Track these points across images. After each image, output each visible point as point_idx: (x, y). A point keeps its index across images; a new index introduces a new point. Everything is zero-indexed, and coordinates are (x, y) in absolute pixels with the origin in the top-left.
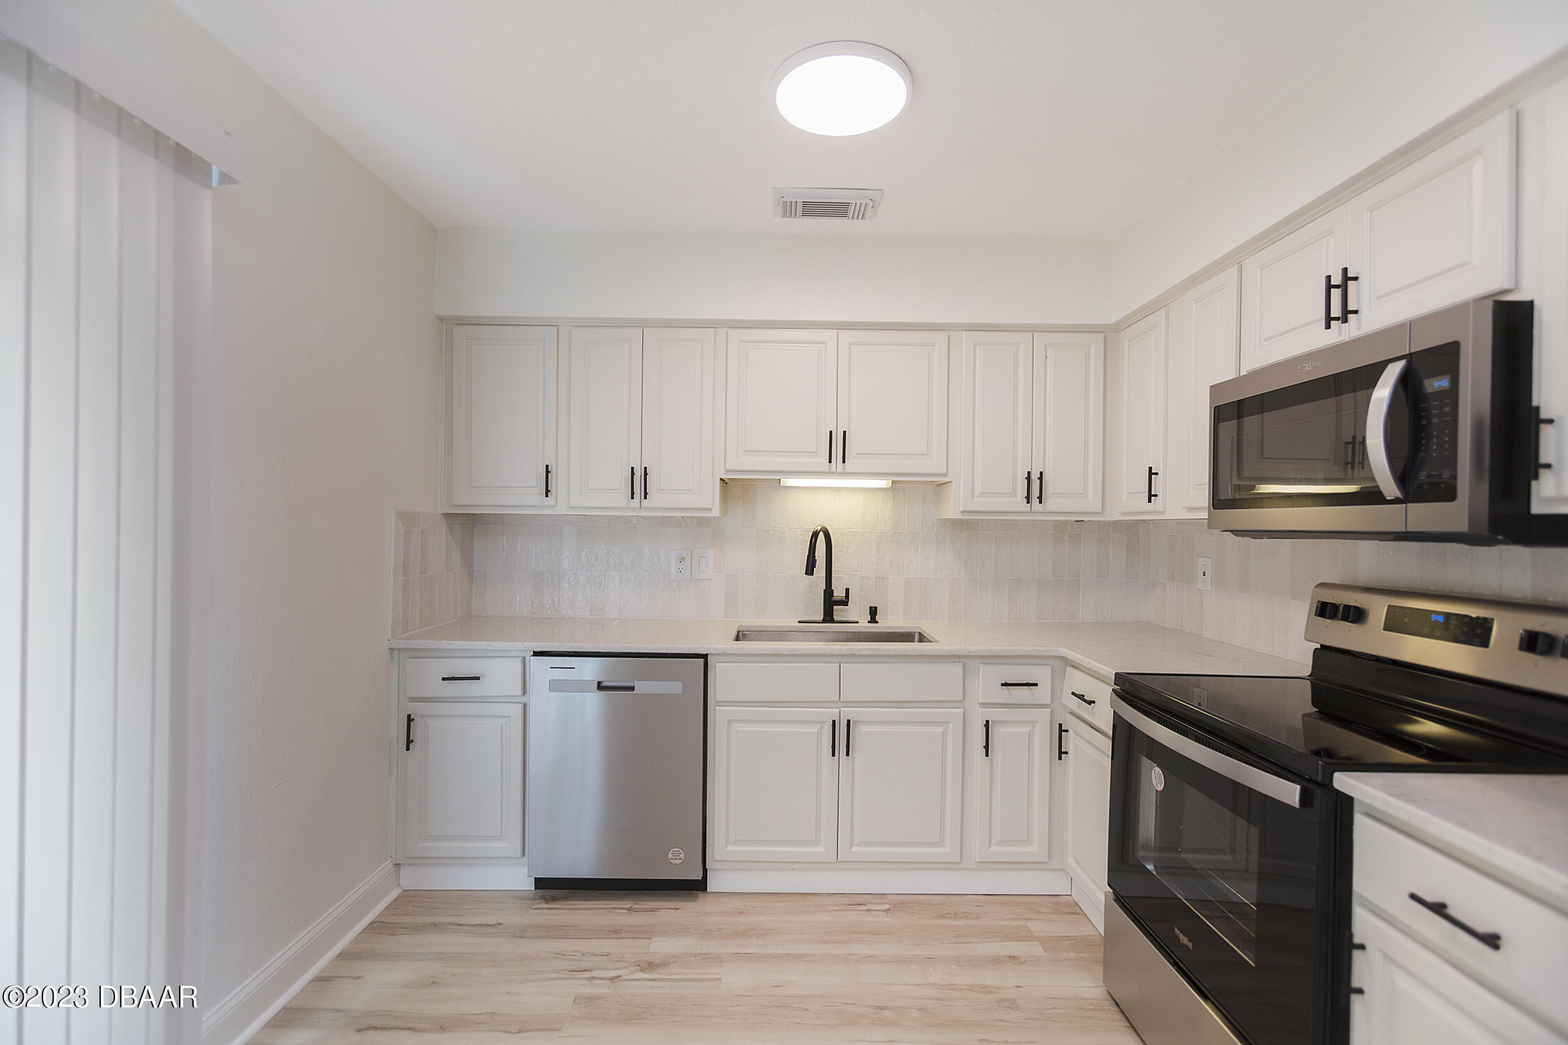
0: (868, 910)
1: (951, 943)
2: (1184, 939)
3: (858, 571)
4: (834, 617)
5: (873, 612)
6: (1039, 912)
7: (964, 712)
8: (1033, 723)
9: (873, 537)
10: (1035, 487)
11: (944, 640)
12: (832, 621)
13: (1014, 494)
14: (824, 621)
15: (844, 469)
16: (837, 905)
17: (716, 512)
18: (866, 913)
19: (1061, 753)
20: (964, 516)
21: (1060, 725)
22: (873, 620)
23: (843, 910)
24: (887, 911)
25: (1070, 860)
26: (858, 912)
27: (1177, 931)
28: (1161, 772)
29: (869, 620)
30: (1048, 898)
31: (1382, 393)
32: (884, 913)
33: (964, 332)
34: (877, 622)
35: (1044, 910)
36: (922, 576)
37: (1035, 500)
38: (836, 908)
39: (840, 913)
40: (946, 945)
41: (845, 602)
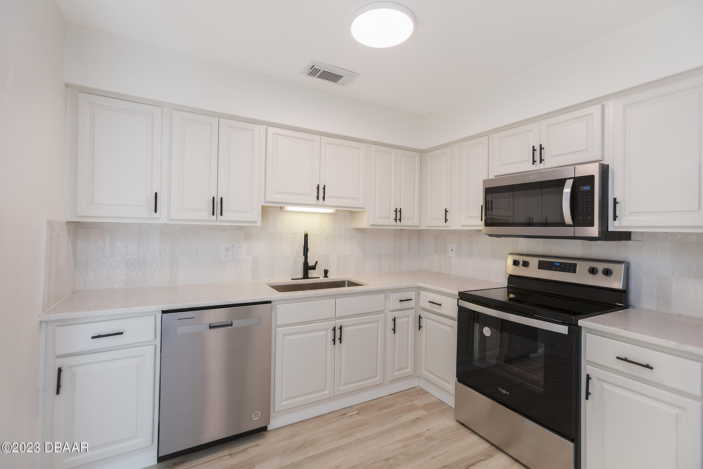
0: (350, 416)
1: (392, 420)
2: (504, 392)
3: (317, 253)
4: (309, 276)
5: (326, 272)
6: (414, 396)
7: (385, 315)
8: (409, 316)
9: (324, 236)
10: (398, 214)
11: (370, 284)
12: (308, 278)
13: (390, 218)
14: (304, 278)
15: (323, 203)
16: (335, 418)
17: (259, 224)
18: (350, 417)
19: (420, 327)
20: (371, 227)
21: (420, 315)
22: (326, 276)
23: (340, 419)
24: (358, 413)
25: (424, 371)
26: (347, 418)
27: (500, 389)
28: (489, 329)
29: (324, 276)
30: (412, 389)
31: (567, 190)
32: (357, 415)
33: (372, 145)
34: (328, 277)
35: (414, 395)
36: (344, 254)
37: (398, 221)
38: (336, 419)
39: (339, 421)
40: (391, 422)
41: (314, 268)
